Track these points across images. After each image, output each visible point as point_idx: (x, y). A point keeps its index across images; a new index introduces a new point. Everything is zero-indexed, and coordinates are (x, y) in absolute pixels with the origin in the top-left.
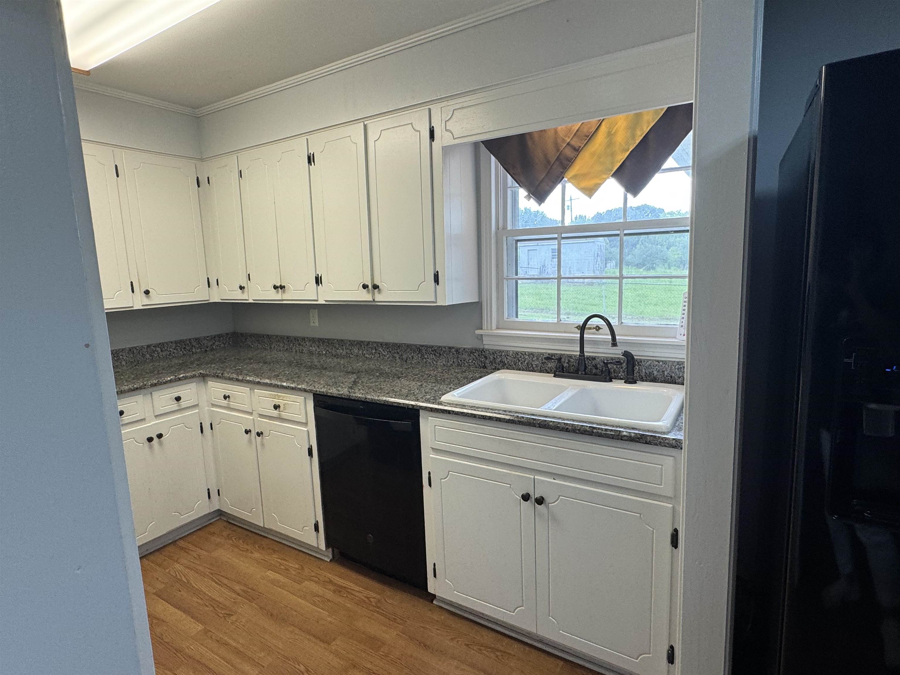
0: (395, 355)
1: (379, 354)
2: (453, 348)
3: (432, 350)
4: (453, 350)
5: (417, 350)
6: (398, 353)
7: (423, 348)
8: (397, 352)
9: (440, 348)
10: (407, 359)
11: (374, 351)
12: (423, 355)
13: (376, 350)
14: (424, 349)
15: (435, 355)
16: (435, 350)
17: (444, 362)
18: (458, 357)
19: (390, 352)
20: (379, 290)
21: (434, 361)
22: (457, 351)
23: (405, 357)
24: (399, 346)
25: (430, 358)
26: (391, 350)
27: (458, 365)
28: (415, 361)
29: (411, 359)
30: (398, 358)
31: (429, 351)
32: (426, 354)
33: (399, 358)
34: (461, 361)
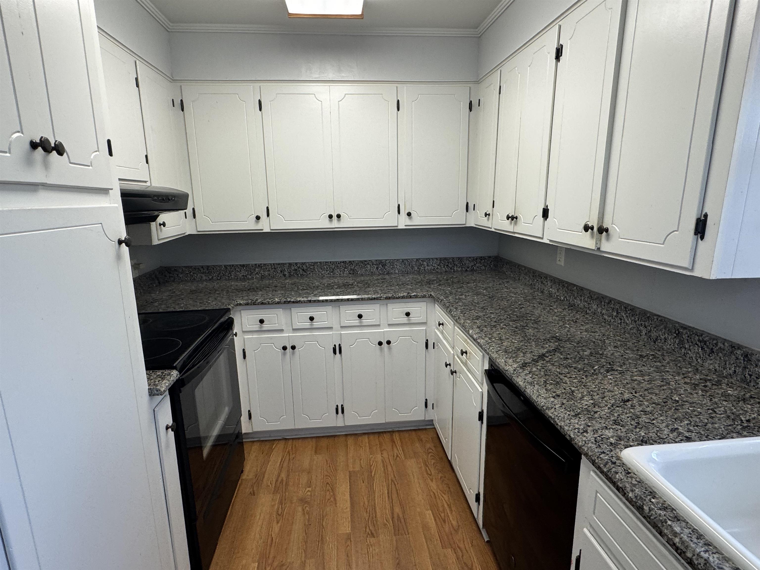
0: (641, 328)
1: (621, 320)
2: (740, 347)
3: (699, 340)
4: (739, 352)
5: (674, 331)
6: (646, 327)
7: (685, 331)
8: (645, 324)
9: (715, 342)
10: (657, 339)
11: (615, 314)
12: (681, 342)
13: (617, 313)
14: (686, 333)
15: (702, 348)
16: (705, 343)
17: (716, 365)
18: (745, 368)
19: (635, 322)
20: (608, 236)
21: (700, 357)
22: (746, 356)
23: (654, 334)
24: (648, 317)
25: (693, 351)
26: (637, 319)
27: (742, 379)
28: (668, 347)
29: (663, 341)
30: (644, 333)
31: (694, 339)
32: (688, 342)
33: (646, 334)
34: (751, 375)
